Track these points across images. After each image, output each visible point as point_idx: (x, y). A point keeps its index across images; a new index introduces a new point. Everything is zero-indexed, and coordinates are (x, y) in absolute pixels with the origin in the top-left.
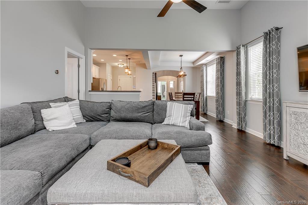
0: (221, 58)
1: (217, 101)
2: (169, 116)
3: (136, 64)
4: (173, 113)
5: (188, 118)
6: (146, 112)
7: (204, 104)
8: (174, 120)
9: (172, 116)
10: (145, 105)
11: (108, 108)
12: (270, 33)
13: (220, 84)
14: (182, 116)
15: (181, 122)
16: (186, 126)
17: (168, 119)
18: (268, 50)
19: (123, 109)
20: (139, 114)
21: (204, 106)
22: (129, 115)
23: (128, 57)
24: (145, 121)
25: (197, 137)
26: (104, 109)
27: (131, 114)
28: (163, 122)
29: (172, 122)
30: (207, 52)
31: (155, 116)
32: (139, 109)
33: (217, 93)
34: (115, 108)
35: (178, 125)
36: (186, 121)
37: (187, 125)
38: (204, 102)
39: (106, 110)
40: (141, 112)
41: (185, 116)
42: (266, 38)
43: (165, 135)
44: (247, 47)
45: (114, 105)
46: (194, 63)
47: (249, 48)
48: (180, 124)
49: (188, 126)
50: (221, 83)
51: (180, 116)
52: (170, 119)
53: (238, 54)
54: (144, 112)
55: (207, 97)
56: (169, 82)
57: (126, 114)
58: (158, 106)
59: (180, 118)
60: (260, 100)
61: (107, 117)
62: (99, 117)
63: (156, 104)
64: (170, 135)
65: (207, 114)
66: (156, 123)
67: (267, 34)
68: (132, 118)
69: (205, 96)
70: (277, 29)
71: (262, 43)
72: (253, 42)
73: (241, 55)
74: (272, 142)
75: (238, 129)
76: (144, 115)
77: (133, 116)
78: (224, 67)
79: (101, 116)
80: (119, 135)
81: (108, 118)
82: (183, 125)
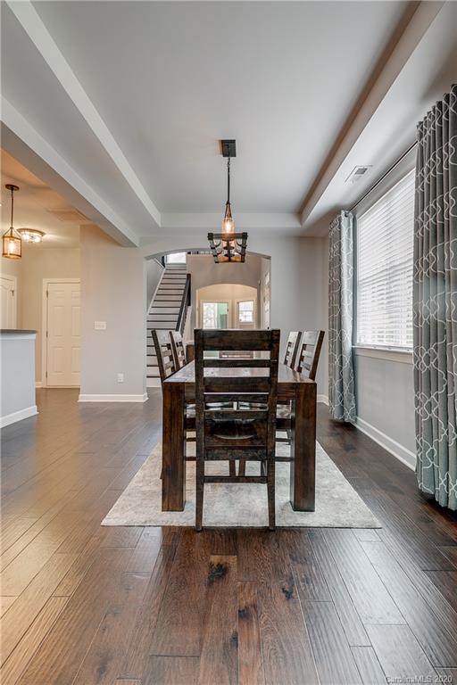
7: (341, 382)
21: (342, 389)
38: (345, 376)
46: (301, 210)
55: (358, 353)
56: (236, 303)
65: (357, 426)
69: (348, 346)
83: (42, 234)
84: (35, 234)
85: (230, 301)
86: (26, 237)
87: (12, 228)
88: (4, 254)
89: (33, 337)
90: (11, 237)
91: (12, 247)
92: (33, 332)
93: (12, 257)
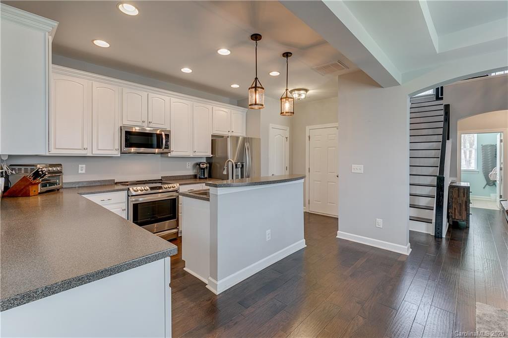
83: (306, 90)
84: (302, 92)
86: (295, 95)
87: (287, 90)
88: (281, 113)
89: (302, 181)
90: (287, 97)
91: (287, 106)
92: (302, 178)
93: (287, 114)
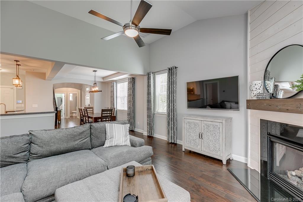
0: (133, 78)
1: (129, 114)
2: (110, 138)
3: (26, 72)
4: (114, 134)
5: (128, 137)
6: (84, 138)
8: (117, 141)
9: (114, 138)
10: (82, 131)
11: (28, 144)
12: (172, 69)
13: (131, 100)
14: (124, 135)
15: (123, 142)
16: (128, 145)
17: (110, 141)
18: (171, 80)
19: (54, 140)
20: (76, 142)
22: (63, 146)
23: (18, 63)
24: (83, 148)
25: (144, 152)
26: (20, 146)
27: (66, 144)
28: (104, 145)
29: (114, 144)
30: (119, 72)
31: (93, 141)
32: (75, 136)
33: (129, 108)
34: (40, 141)
35: (121, 145)
36: (127, 139)
37: (128, 143)
39: (23, 146)
40: (79, 139)
41: (126, 136)
42: (169, 72)
43: (120, 158)
44: (154, 74)
45: (37, 137)
46: (103, 78)
47: (156, 76)
48: (122, 143)
49: (130, 144)
50: (133, 99)
51: (122, 136)
52: (113, 141)
53: (149, 79)
54: (82, 138)
55: (117, 111)
56: (68, 94)
57: (59, 146)
58: (96, 129)
59: (122, 138)
60: (165, 114)
61: (25, 155)
62: (9, 160)
63: (94, 127)
64: (124, 157)
66: (94, 147)
67: (170, 69)
68: (67, 149)
70: (176, 68)
71: (167, 74)
72: (160, 72)
73: (151, 80)
74: (173, 141)
75: (148, 136)
76: (82, 141)
77: (69, 146)
78: (134, 86)
79: (13, 157)
80: (70, 175)
81: (26, 157)
82: (125, 144)
85: (66, 93)
